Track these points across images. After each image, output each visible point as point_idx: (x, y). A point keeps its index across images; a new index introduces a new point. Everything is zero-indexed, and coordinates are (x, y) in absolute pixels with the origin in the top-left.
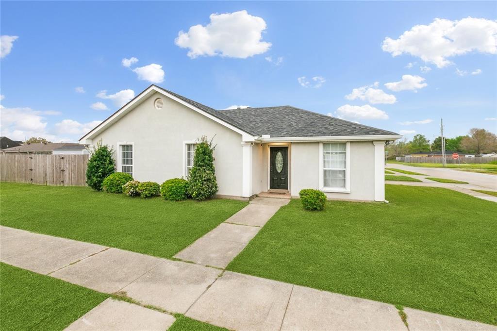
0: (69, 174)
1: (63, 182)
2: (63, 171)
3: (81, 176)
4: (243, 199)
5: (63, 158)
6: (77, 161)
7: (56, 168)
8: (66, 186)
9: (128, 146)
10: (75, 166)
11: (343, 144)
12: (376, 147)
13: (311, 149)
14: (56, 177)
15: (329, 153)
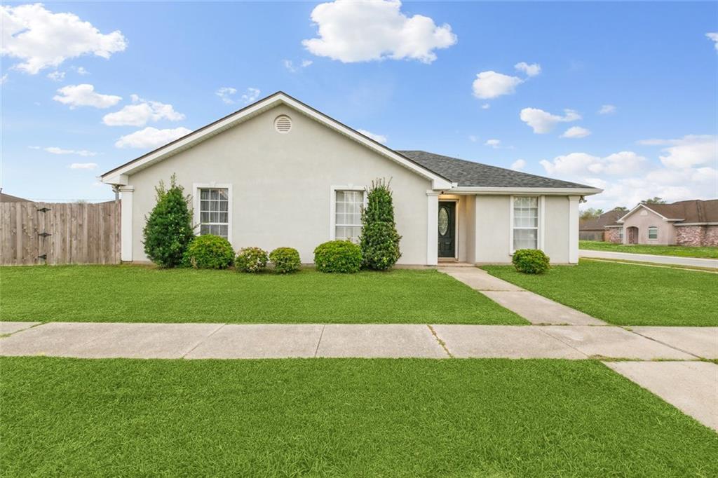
0: (64, 241)
1: (44, 257)
2: (45, 235)
3: (98, 244)
4: (427, 268)
5: (44, 210)
6: (86, 216)
7: (24, 231)
8: (54, 264)
9: (215, 191)
10: (81, 226)
11: (537, 197)
12: (571, 202)
13: (501, 203)
14: (23, 248)
15: (519, 209)
